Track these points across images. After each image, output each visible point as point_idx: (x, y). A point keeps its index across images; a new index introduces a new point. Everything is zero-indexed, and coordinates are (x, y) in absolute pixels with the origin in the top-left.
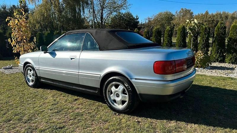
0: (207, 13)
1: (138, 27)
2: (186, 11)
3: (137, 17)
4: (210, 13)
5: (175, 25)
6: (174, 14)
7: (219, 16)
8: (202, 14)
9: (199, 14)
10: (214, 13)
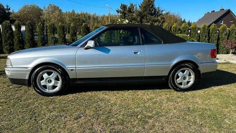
0: (73, 12)
1: (11, 19)
2: (55, 7)
3: (7, 7)
4: (76, 12)
5: (45, 21)
6: (42, 8)
7: (83, 16)
8: (69, 12)
9: (66, 12)
10: (80, 13)
